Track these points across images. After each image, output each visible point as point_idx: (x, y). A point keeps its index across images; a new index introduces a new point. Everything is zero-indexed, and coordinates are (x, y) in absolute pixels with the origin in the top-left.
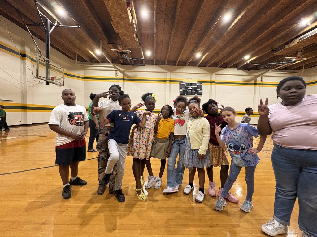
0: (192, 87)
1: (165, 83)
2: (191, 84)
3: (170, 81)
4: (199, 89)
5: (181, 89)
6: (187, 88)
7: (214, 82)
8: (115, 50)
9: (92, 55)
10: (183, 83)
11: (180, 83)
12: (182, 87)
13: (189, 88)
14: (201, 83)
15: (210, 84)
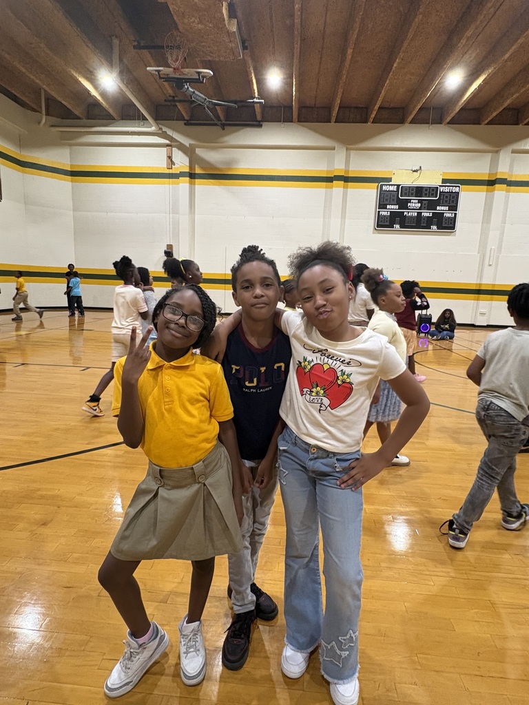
0: (420, 201)
1: (326, 188)
2: (419, 191)
3: (346, 179)
4: (447, 208)
5: (382, 205)
6: (404, 204)
7: (503, 181)
8: (159, 71)
9: (88, 92)
10: (392, 185)
11: (382, 186)
12: (387, 200)
13: (409, 204)
14: (456, 187)
15: (486, 187)
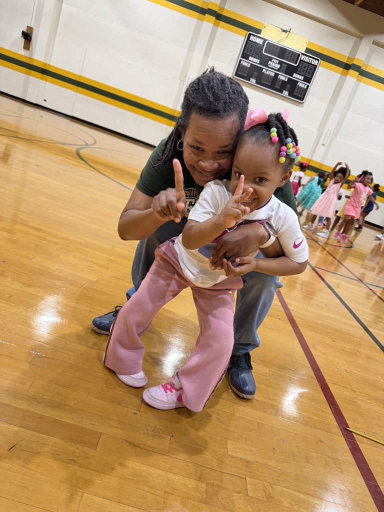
0: (280, 63)
1: (199, 19)
2: (283, 52)
3: (219, 17)
4: (302, 78)
5: (245, 55)
6: (265, 61)
7: (357, 68)
10: (259, 37)
11: (250, 35)
12: (251, 51)
13: (270, 62)
14: (316, 59)
15: (342, 69)
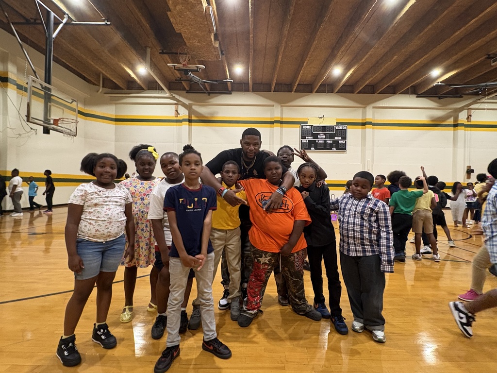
0: (325, 134)
1: (270, 127)
2: (324, 129)
3: (282, 123)
4: (340, 138)
5: (303, 137)
6: (316, 136)
7: (370, 123)
8: (174, 66)
9: (130, 75)
10: (308, 126)
11: (302, 126)
12: (306, 134)
13: (319, 136)
14: (344, 126)
15: (361, 126)
